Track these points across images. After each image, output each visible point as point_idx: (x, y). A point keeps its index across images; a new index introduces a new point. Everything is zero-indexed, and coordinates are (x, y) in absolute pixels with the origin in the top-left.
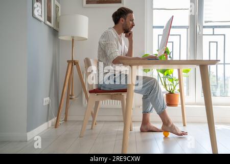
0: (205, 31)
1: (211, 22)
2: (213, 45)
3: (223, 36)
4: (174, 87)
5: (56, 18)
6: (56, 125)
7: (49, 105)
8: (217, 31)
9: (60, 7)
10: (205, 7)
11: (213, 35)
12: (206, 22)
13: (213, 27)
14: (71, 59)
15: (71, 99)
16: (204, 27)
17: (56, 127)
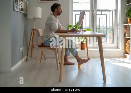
0: (98, 13)
1: (100, 9)
2: (101, 20)
3: (106, 15)
4: (84, 40)
5: (26, 8)
6: (26, 61)
7: (23, 51)
8: (103, 13)
9: (28, 3)
10: (97, 2)
11: (101, 14)
12: (98, 9)
13: (101, 11)
14: (33, 28)
15: (33, 47)
16: (97, 11)
17: (26, 62)
